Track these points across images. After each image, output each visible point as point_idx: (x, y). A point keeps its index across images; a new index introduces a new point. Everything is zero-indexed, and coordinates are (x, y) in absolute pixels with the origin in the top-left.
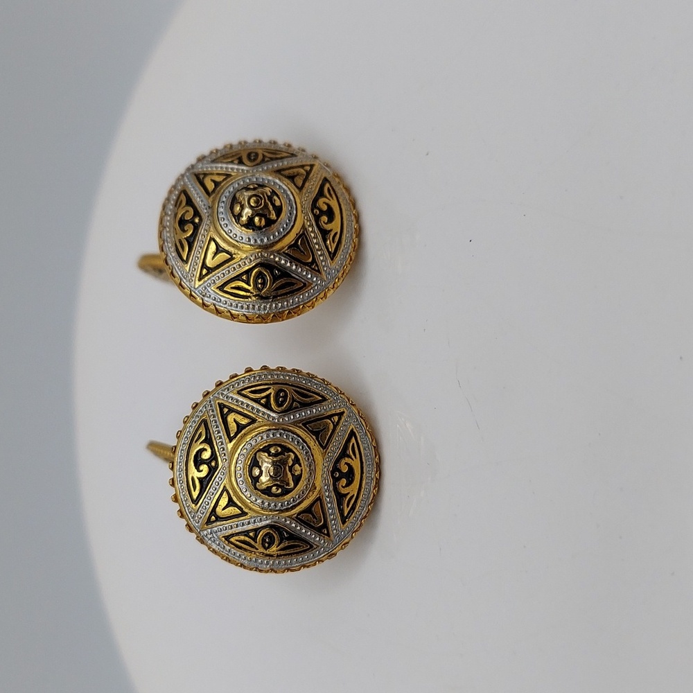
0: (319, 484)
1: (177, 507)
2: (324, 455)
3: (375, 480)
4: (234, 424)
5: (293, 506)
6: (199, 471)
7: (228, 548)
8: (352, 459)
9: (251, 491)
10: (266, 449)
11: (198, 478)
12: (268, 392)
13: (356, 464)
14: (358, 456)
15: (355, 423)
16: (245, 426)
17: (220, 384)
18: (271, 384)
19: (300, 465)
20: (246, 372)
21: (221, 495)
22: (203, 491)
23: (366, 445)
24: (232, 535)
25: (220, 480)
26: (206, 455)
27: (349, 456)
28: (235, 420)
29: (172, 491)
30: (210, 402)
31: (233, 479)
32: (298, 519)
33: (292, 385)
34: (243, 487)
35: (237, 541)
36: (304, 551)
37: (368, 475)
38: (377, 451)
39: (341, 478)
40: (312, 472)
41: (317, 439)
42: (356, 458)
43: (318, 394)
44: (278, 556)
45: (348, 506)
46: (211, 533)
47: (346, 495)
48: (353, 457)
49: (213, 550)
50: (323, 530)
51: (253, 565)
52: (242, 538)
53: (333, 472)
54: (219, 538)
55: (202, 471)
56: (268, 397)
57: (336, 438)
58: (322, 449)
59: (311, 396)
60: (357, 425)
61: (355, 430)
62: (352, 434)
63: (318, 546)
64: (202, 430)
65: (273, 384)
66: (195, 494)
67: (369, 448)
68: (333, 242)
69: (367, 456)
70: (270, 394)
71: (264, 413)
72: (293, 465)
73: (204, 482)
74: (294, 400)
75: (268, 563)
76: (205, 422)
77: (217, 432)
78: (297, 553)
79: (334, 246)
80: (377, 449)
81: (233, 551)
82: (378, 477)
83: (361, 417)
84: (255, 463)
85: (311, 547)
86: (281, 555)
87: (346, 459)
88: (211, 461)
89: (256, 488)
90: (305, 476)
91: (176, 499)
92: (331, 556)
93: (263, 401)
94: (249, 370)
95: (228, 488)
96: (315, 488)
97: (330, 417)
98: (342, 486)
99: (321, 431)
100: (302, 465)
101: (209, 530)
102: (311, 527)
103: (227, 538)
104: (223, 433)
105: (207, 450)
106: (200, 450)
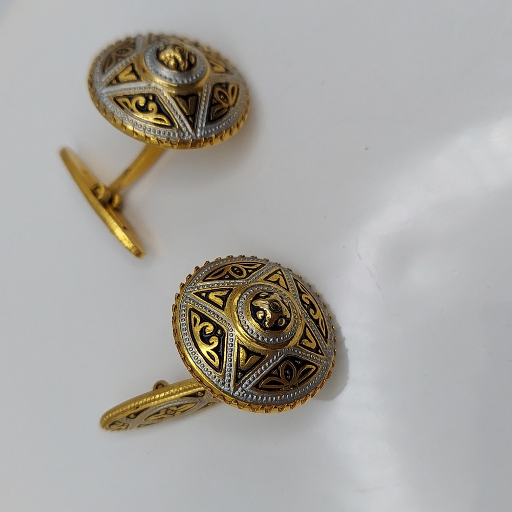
4: (218, 298)
6: (210, 344)
9: (262, 334)
10: (257, 298)
11: (212, 350)
12: (225, 271)
13: (311, 298)
14: (308, 292)
16: (227, 296)
17: (182, 286)
21: (239, 352)
22: (222, 357)
25: (232, 341)
26: (210, 328)
27: (305, 293)
28: (217, 296)
30: (186, 297)
32: (301, 346)
33: (236, 263)
34: (254, 334)
39: (309, 308)
41: (280, 285)
45: (323, 329)
47: (318, 320)
50: (318, 350)
52: (269, 379)
55: (212, 343)
57: (289, 283)
58: (287, 291)
59: (254, 265)
60: (293, 275)
64: (194, 315)
65: (224, 266)
66: (216, 364)
71: (233, 283)
73: (219, 350)
74: (246, 269)
76: (193, 310)
77: (208, 310)
78: (310, 376)
84: (255, 309)
85: (317, 367)
88: (216, 332)
89: (266, 329)
93: (226, 277)
95: (242, 343)
96: (301, 317)
97: (276, 273)
98: (313, 313)
99: (279, 280)
101: (240, 388)
102: (311, 350)
103: (258, 386)
104: (213, 309)
105: (208, 326)
106: (202, 329)
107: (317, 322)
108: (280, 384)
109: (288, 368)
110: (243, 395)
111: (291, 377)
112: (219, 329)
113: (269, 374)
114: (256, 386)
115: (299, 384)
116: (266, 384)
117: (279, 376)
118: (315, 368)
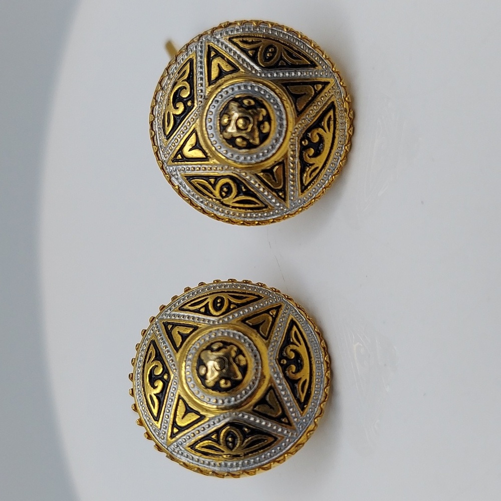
0: (268, 372)
1: (143, 430)
2: (267, 345)
3: (325, 363)
4: (179, 336)
5: (247, 398)
6: (155, 388)
7: (196, 458)
8: (297, 345)
9: (203, 392)
10: (209, 348)
11: (155, 394)
12: (206, 302)
13: (302, 349)
14: (302, 342)
15: (294, 314)
16: (188, 335)
17: (163, 308)
18: (208, 295)
19: (244, 356)
20: (185, 291)
21: (177, 405)
22: (161, 406)
23: (309, 332)
24: (196, 443)
25: (174, 391)
26: (159, 371)
27: (293, 343)
28: (179, 332)
29: (136, 417)
30: (156, 324)
31: (185, 386)
32: (255, 413)
33: (228, 292)
34: (195, 390)
35: (203, 447)
36: (270, 445)
37: (316, 359)
38: (322, 336)
39: (290, 365)
40: (259, 362)
41: (258, 332)
42: (300, 344)
43: (254, 295)
44: (245, 455)
45: (303, 391)
46: (178, 446)
47: (298, 381)
48: (298, 343)
49: (184, 463)
50: (283, 419)
51: (224, 470)
52: (206, 443)
53: (279, 360)
54: (186, 450)
55: (157, 387)
56: (206, 306)
57: (276, 329)
58: (264, 340)
59: (246, 297)
60: (296, 315)
61: (295, 320)
62: (293, 323)
63: (283, 437)
64: (152, 349)
65: (210, 294)
66: (155, 411)
67: (312, 335)
68: (310, 176)
69: (312, 341)
70: (208, 302)
71: (204, 320)
72: (237, 355)
73: (161, 397)
74: (230, 303)
75: (237, 465)
76: (153, 343)
77: (165, 347)
78: (263, 448)
79: (309, 180)
80: (321, 334)
81: (202, 459)
82: (328, 361)
83: (299, 308)
84: (201, 363)
85: (276, 439)
86: (248, 454)
87: (291, 346)
88: (163, 375)
89: (207, 387)
90: (252, 366)
91: (141, 423)
92: (298, 446)
93: (203, 310)
94: (187, 290)
95: (182, 396)
96: (265, 377)
97: (267, 311)
98: (292, 373)
99: (261, 324)
100: (246, 355)
101: (175, 444)
102: (270, 418)
103: (192, 447)
104: (170, 347)
105: (157, 366)
111: (235, 446)
112: (167, 373)
113: (207, 437)
117: (218, 442)
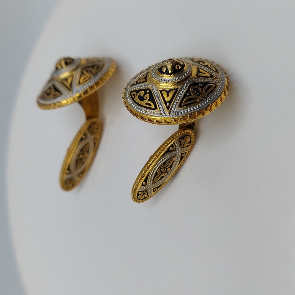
6: (145, 99)
88: (146, 92)
105: (140, 94)
106: (139, 98)
107: (207, 66)
108: (194, 99)
109: (195, 89)
110: (175, 113)
111: (200, 93)
112: (147, 90)
113: (184, 96)
114: (180, 105)
115: (207, 95)
116: (186, 102)
117: (191, 95)
118: (214, 85)
